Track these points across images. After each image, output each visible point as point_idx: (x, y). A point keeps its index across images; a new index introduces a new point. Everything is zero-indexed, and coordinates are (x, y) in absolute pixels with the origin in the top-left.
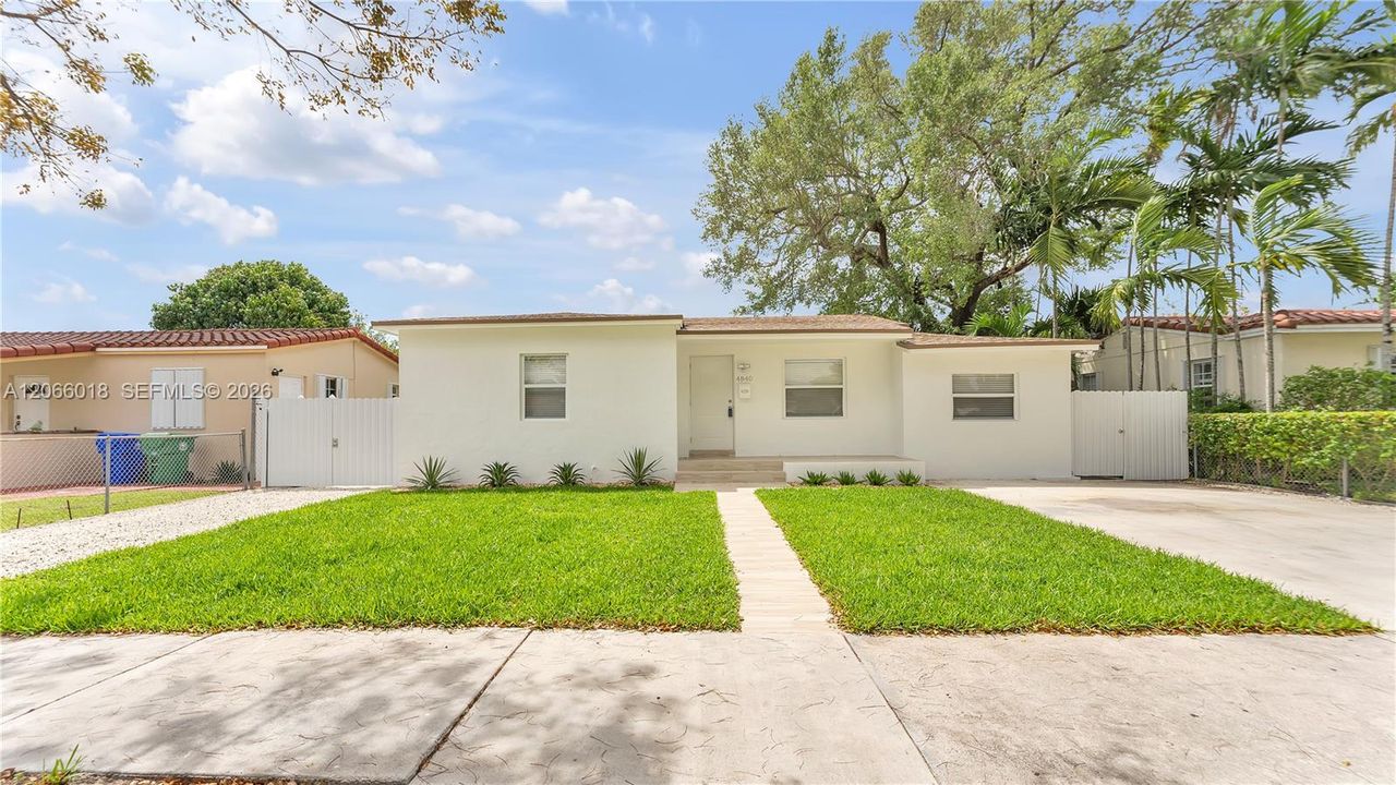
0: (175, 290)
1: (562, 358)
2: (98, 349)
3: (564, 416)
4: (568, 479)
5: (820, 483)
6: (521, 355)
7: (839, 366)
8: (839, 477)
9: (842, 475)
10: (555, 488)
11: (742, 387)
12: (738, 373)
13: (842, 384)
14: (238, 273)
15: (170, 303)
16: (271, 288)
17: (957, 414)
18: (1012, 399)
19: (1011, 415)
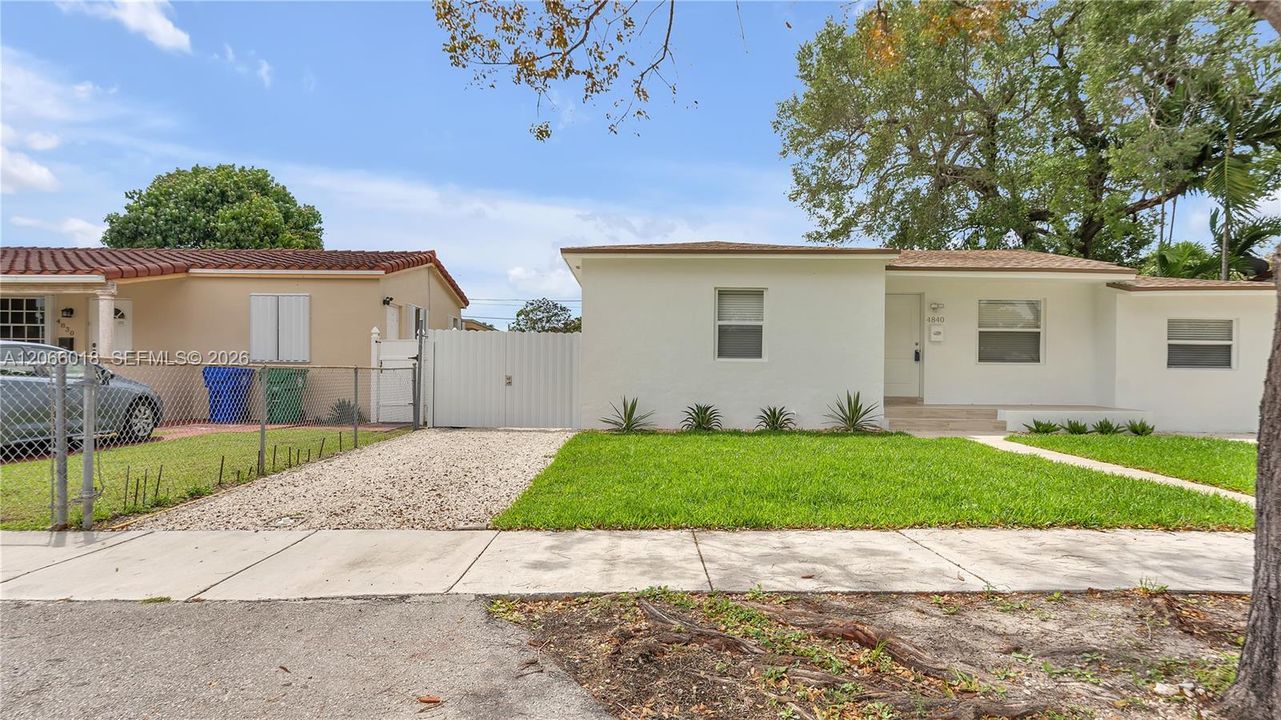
0: (132, 198)
1: (758, 294)
2: (191, 271)
3: (759, 355)
4: (775, 423)
5: (1047, 432)
6: (715, 288)
7: (1034, 306)
8: (1067, 426)
9: (1070, 422)
10: (760, 433)
11: (935, 329)
12: (928, 314)
13: (1038, 327)
14: (202, 179)
15: (123, 213)
16: (240, 198)
17: (1172, 362)
18: (1229, 347)
19: (1228, 364)
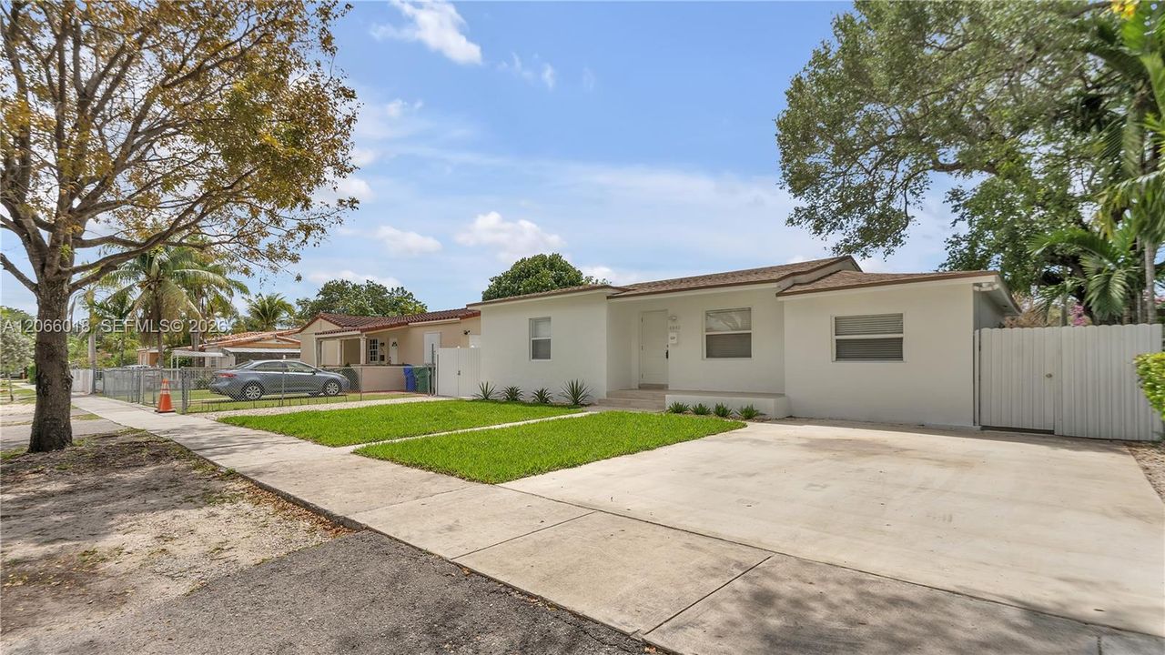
4: (542, 399)
6: (530, 319)
7: (749, 312)
8: (696, 407)
9: (700, 406)
11: (671, 335)
12: (670, 324)
13: (750, 329)
17: (840, 355)
18: (902, 339)
19: (900, 357)
